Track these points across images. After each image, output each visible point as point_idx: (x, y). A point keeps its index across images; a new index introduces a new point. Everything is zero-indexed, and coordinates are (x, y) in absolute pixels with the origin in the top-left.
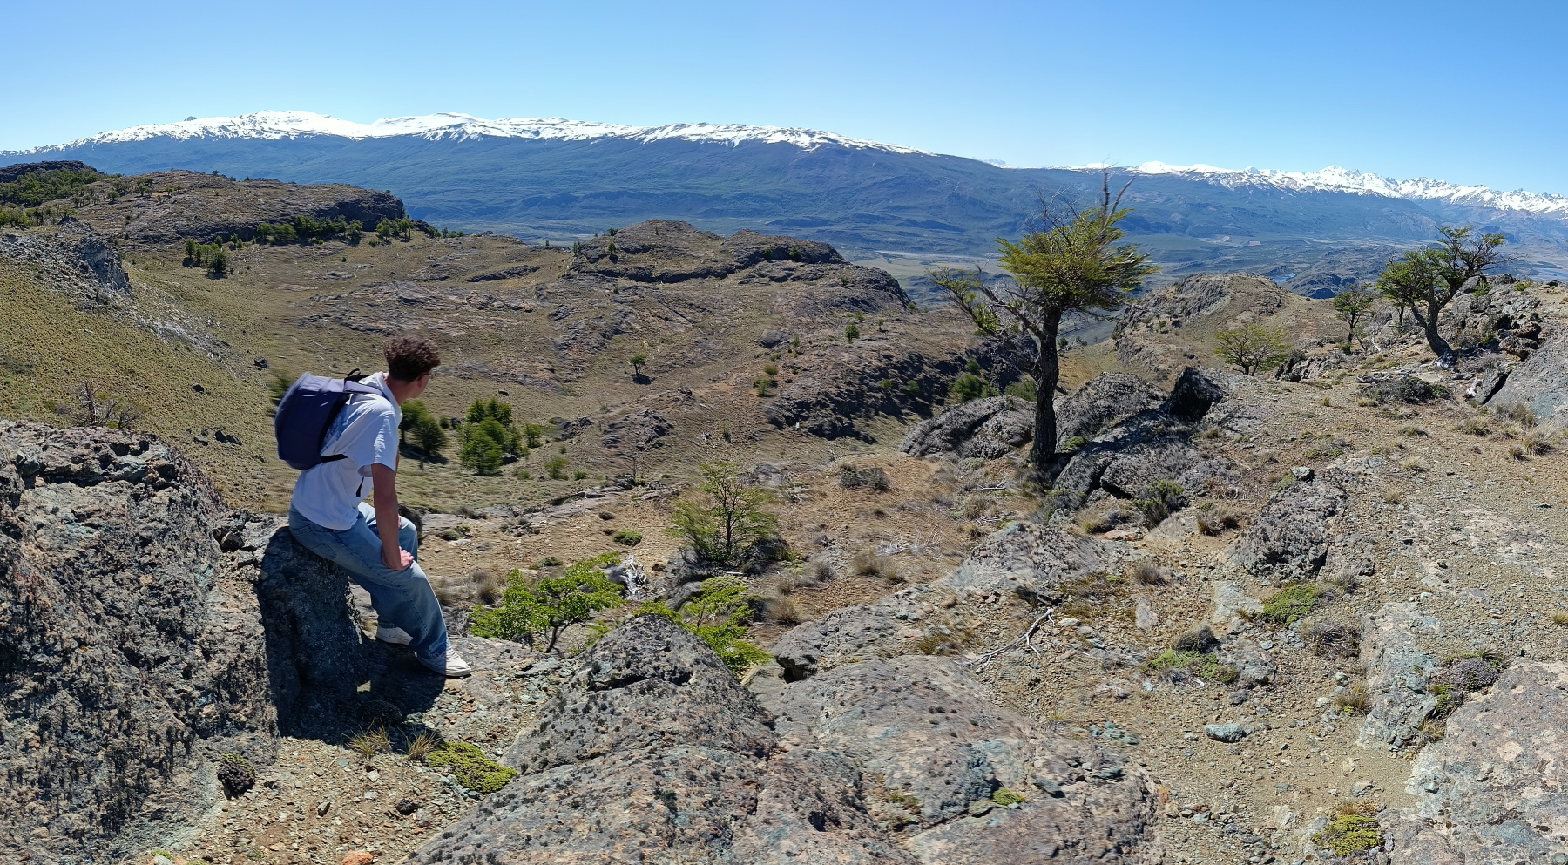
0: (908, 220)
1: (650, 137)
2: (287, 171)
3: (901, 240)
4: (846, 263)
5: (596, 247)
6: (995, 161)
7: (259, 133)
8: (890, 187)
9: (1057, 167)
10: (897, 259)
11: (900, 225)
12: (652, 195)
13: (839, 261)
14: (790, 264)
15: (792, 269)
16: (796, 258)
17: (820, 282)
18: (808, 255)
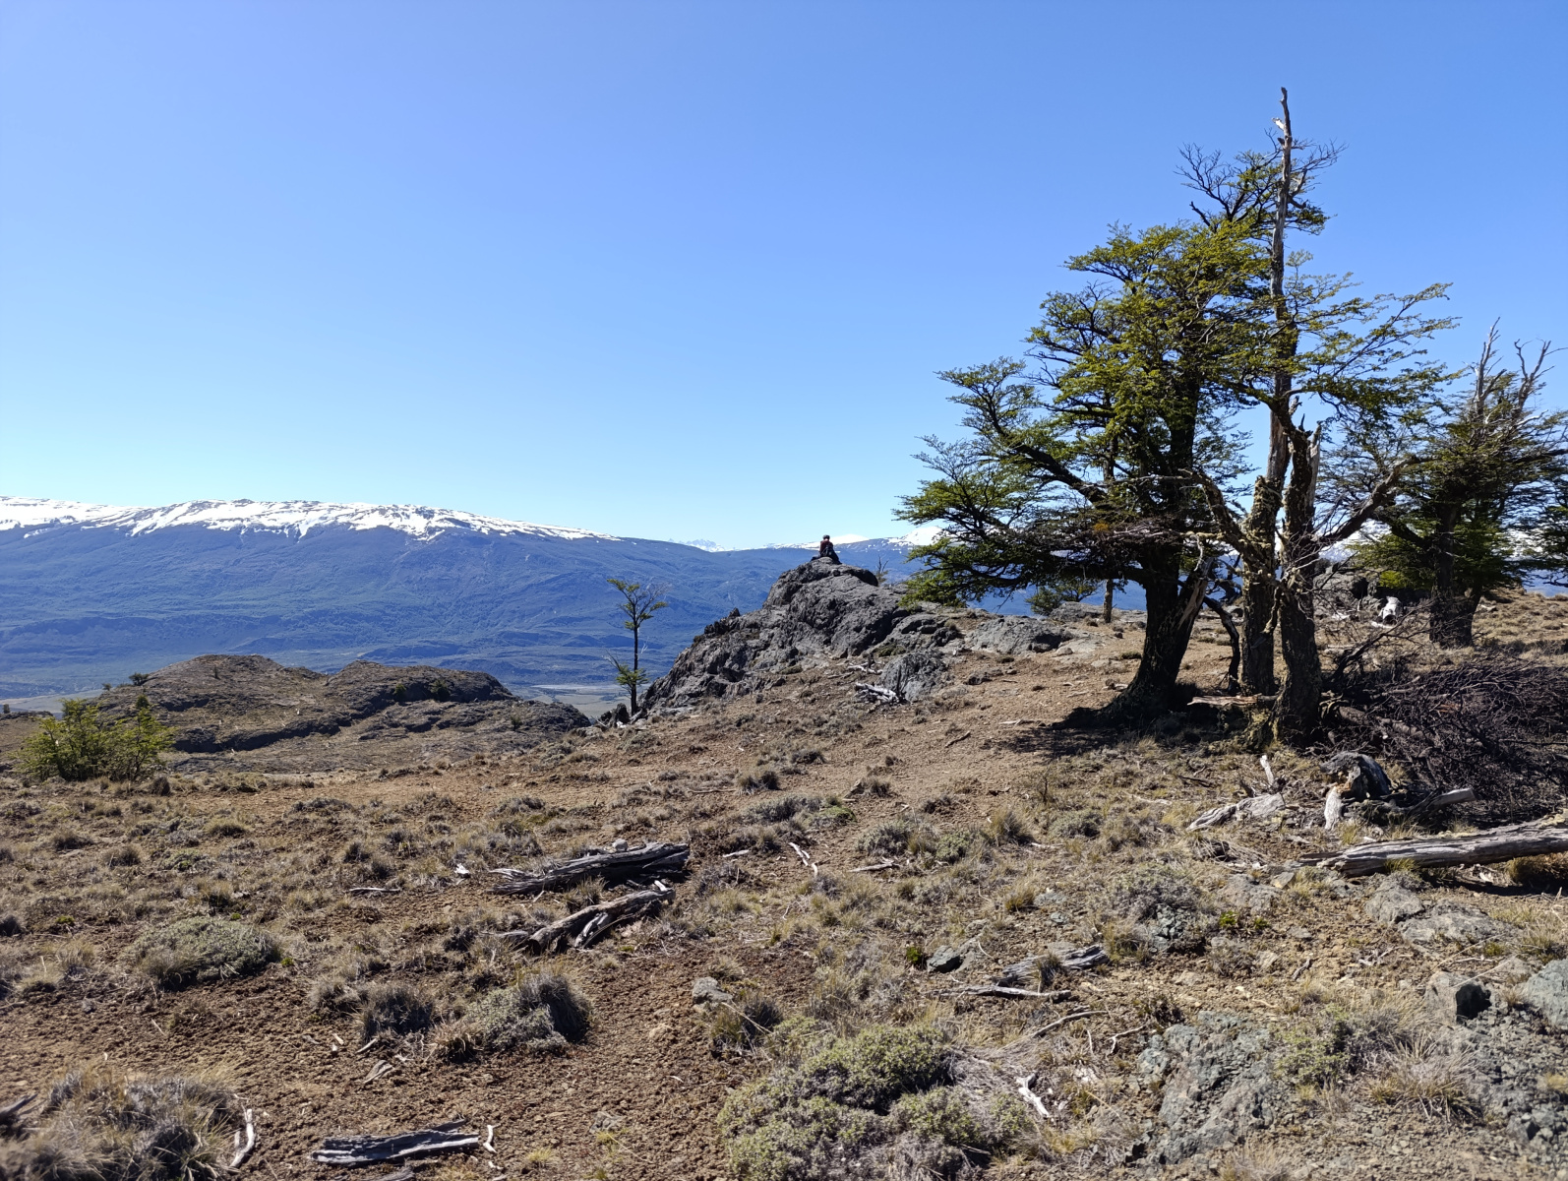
0: (581, 637)
1: (142, 524)
4: (516, 699)
5: (112, 706)
6: (702, 542)
8: (553, 589)
9: (787, 545)
11: (570, 645)
12: (152, 623)
13: (504, 696)
14: (433, 705)
15: (438, 713)
16: (442, 695)
17: (481, 727)
18: (459, 691)
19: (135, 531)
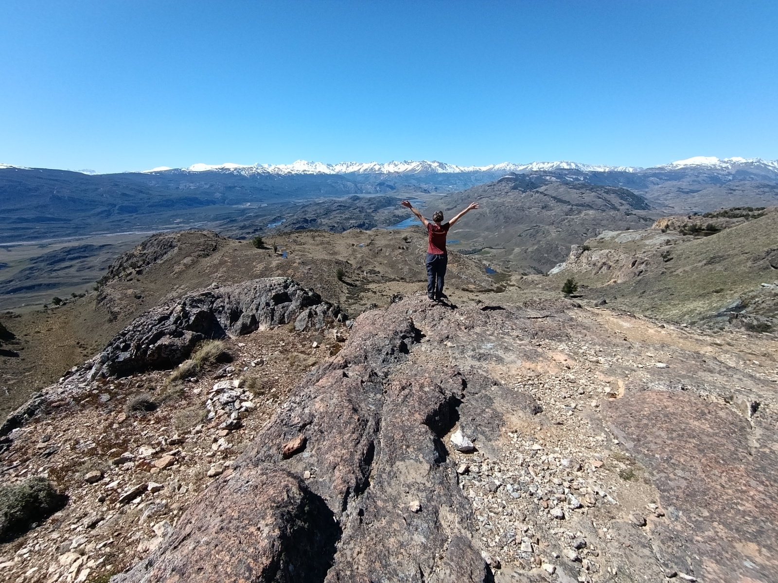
3: (16, 234)
10: (16, 248)
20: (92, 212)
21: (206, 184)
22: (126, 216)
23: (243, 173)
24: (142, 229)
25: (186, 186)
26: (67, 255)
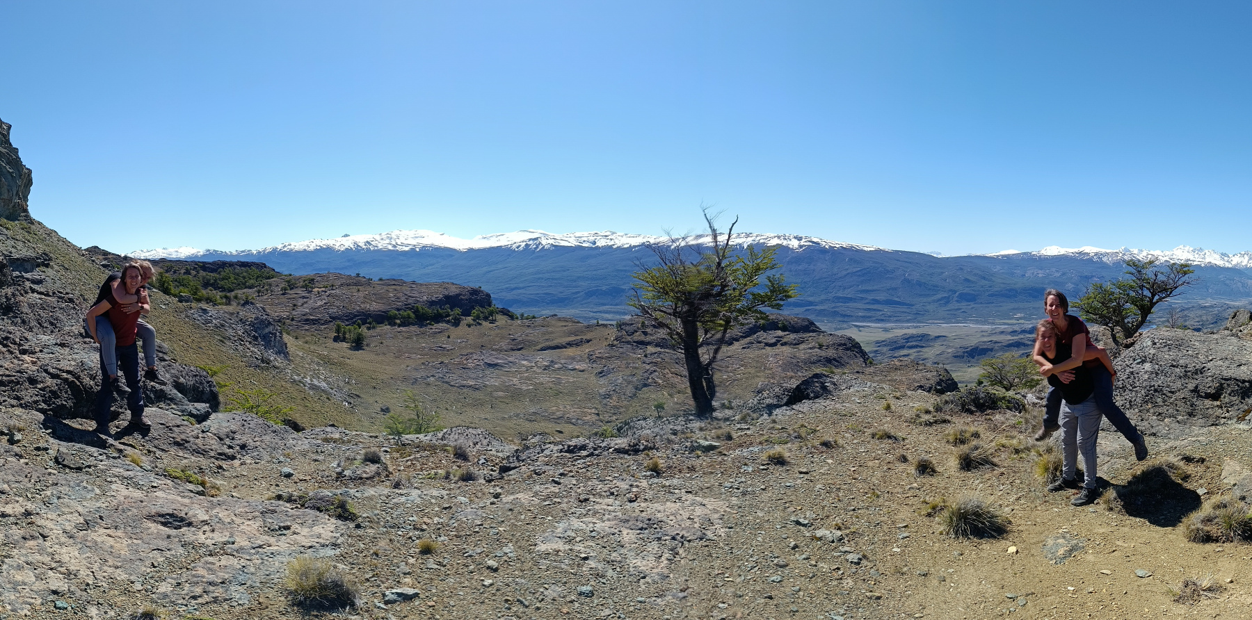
0: (873, 300)
1: (675, 244)
2: (414, 273)
3: (868, 315)
4: (823, 332)
5: (632, 324)
6: (935, 252)
7: (394, 246)
8: (859, 276)
9: (978, 254)
10: (865, 329)
11: (867, 303)
13: (817, 330)
14: (780, 333)
15: (781, 337)
16: (784, 329)
17: (802, 346)
18: (793, 327)
19: (672, 247)
20: (933, 298)
21: (1057, 271)
22: (963, 305)
23: (1105, 259)
24: (977, 322)
25: (1033, 273)
26: (907, 342)
